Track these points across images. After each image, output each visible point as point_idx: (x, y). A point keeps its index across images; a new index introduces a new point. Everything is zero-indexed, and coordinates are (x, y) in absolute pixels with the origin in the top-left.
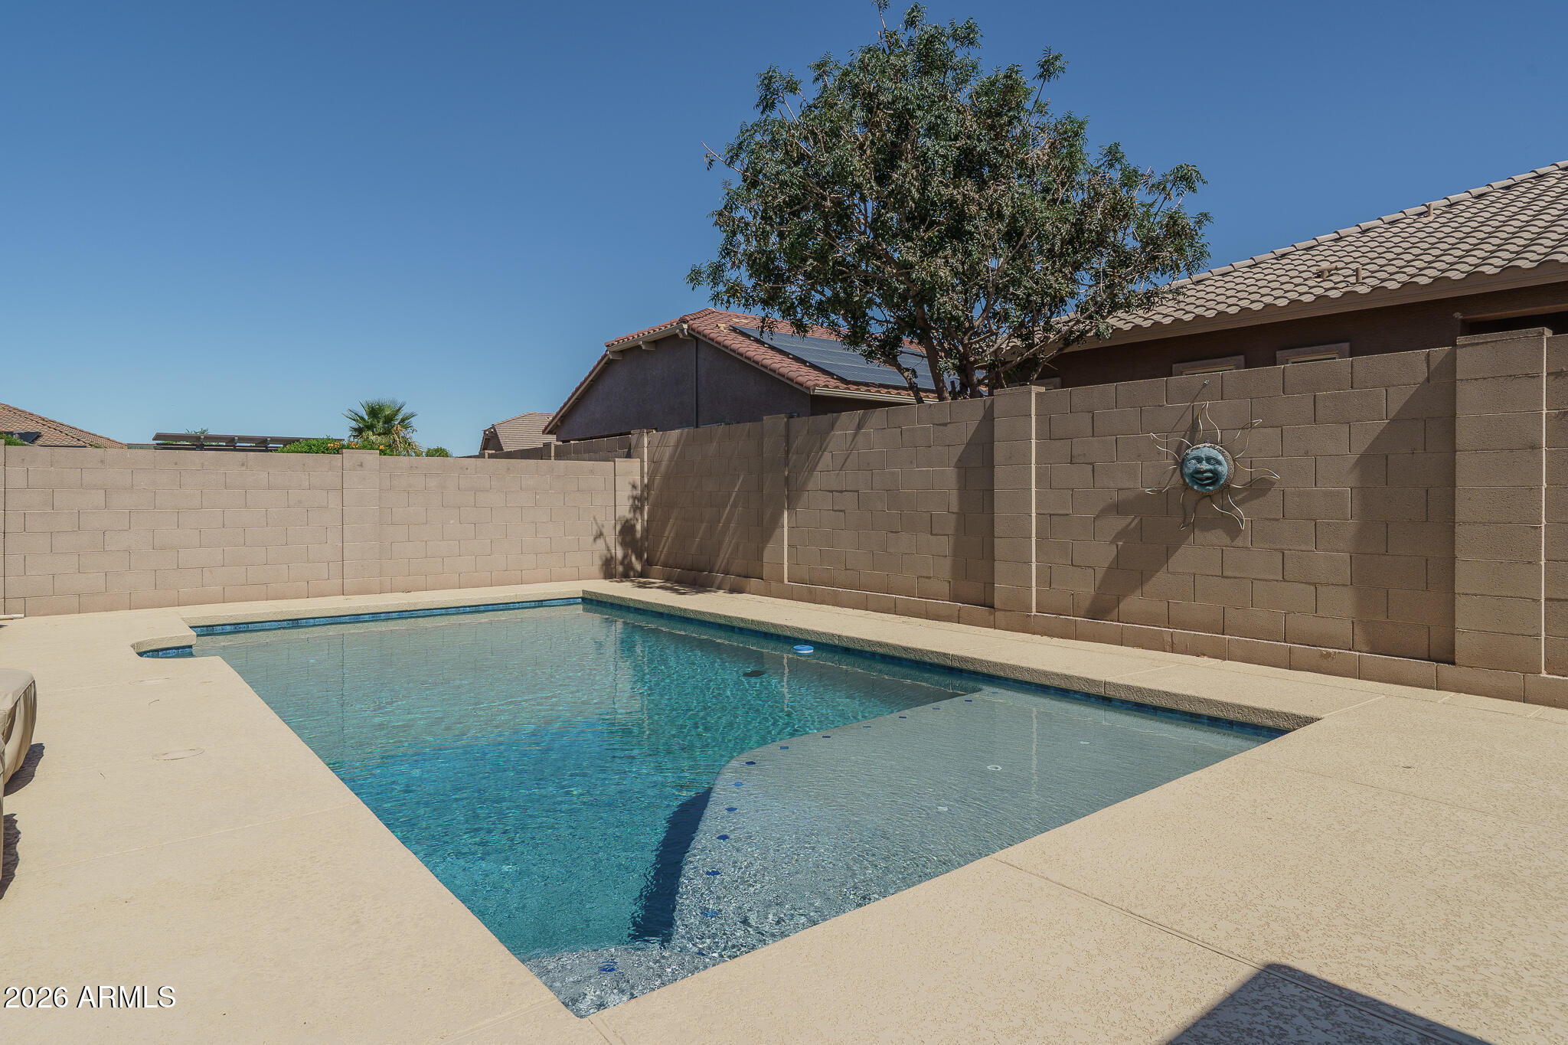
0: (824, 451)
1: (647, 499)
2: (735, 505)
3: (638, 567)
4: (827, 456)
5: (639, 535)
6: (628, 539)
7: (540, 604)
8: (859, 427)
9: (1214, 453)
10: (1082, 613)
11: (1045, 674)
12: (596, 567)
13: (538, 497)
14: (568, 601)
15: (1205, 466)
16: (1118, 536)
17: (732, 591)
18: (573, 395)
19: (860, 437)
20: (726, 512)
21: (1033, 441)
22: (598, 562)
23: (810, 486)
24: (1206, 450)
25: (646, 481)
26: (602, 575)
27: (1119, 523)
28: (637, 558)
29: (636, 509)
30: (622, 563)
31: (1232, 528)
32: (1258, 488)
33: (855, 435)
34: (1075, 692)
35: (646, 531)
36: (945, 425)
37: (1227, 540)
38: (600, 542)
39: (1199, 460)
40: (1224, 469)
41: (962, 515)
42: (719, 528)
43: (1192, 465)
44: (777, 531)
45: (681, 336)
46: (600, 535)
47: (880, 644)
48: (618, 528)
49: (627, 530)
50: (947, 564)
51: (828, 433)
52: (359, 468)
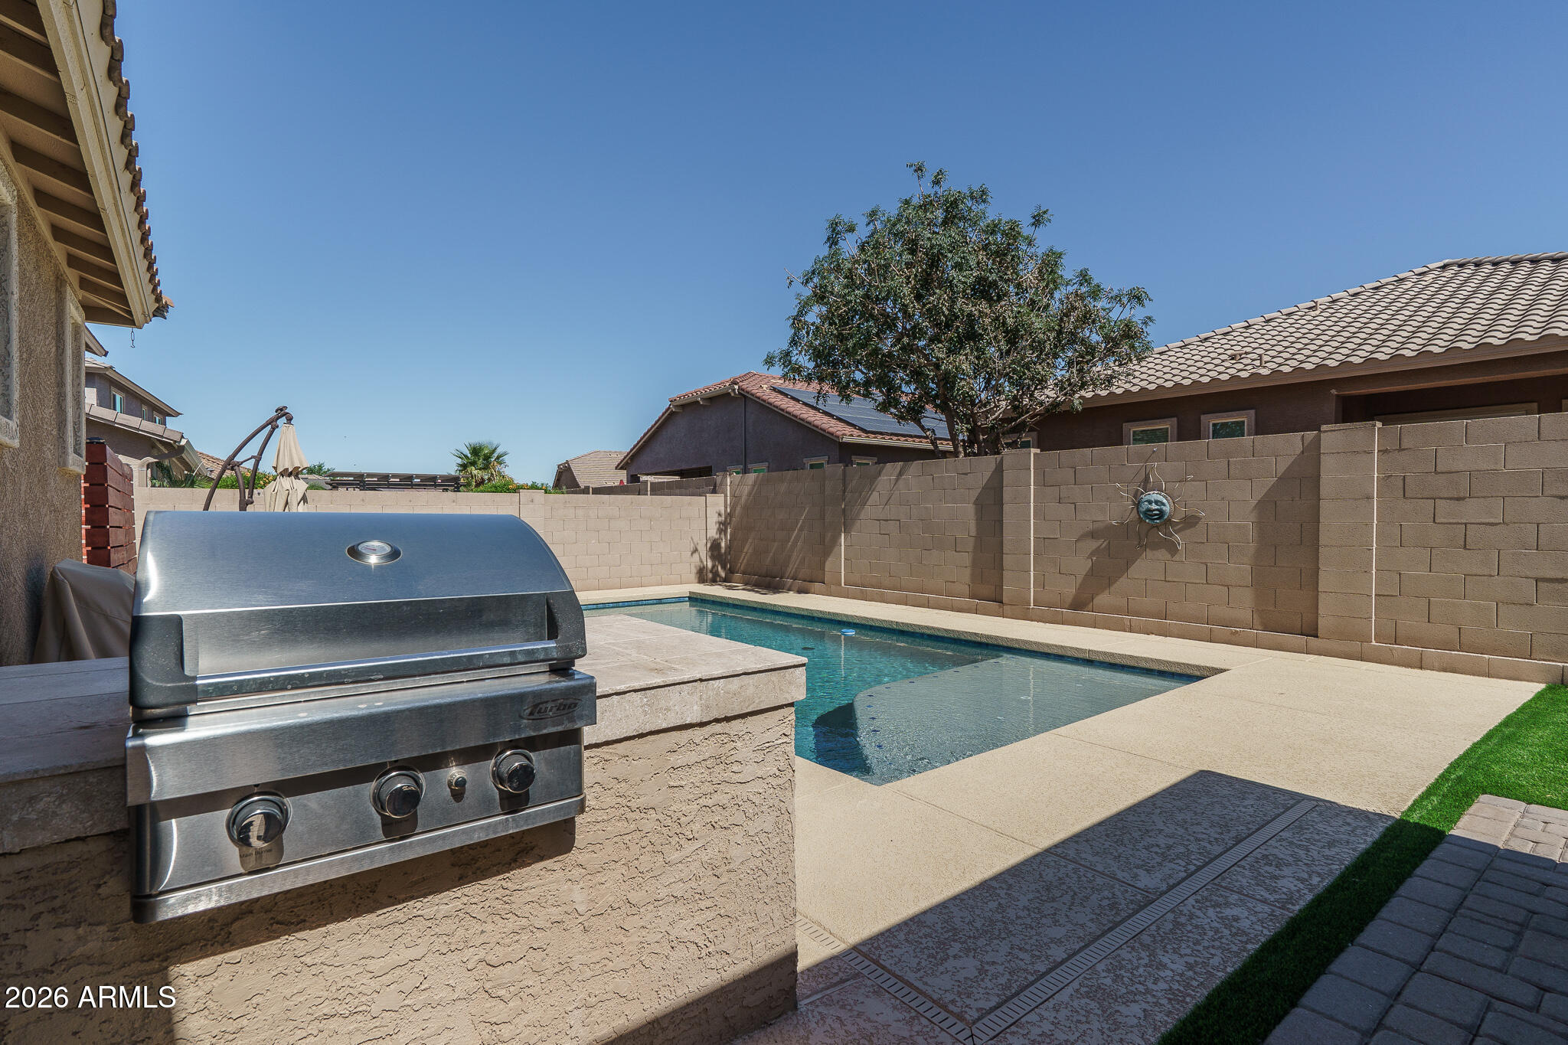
0: (873, 491)
1: (730, 523)
2: (801, 530)
3: (723, 574)
4: (875, 494)
5: (723, 551)
6: (716, 553)
7: (659, 601)
8: (900, 474)
9: (1160, 498)
10: (1067, 606)
11: (1048, 645)
12: (693, 576)
13: (652, 523)
14: (679, 600)
15: (1154, 506)
16: (1092, 554)
17: (799, 592)
18: (641, 439)
19: (901, 482)
20: (794, 535)
21: (1032, 487)
22: (694, 571)
23: (862, 516)
24: (1154, 496)
25: (729, 510)
26: (697, 581)
27: (1094, 544)
28: (722, 568)
29: (722, 530)
30: (711, 571)
31: (1173, 549)
32: (1190, 521)
33: (897, 480)
34: (1069, 657)
35: (729, 547)
36: (966, 474)
37: (1169, 556)
38: (696, 555)
39: (1150, 502)
40: (1167, 509)
41: (979, 538)
42: (789, 546)
43: (1145, 506)
44: (836, 549)
45: (733, 395)
46: (696, 550)
47: (928, 627)
48: (709, 545)
49: (715, 547)
50: (968, 572)
51: (876, 478)
52: (531, 503)
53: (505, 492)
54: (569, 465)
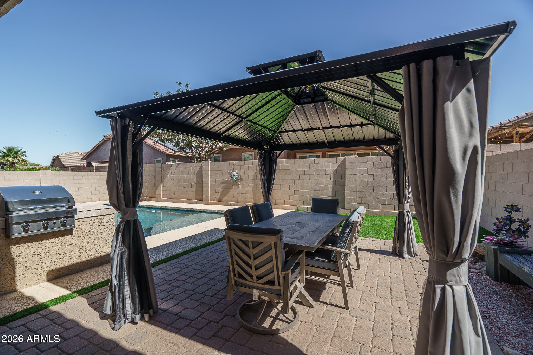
2: (149, 182)
4: (170, 172)
8: (177, 166)
9: (236, 174)
10: (217, 201)
11: (208, 210)
15: (234, 176)
16: (223, 187)
17: (148, 201)
18: (92, 149)
19: (177, 169)
20: (146, 184)
21: (209, 171)
23: (167, 178)
24: (234, 174)
27: (223, 185)
31: (238, 186)
32: (242, 179)
34: (213, 212)
36: (194, 167)
37: (238, 188)
39: (234, 175)
40: (237, 177)
41: (197, 184)
43: (233, 176)
44: (159, 188)
47: (181, 208)
50: (194, 193)
51: (170, 168)
52: (45, 175)
53: (33, 171)
54: (58, 157)
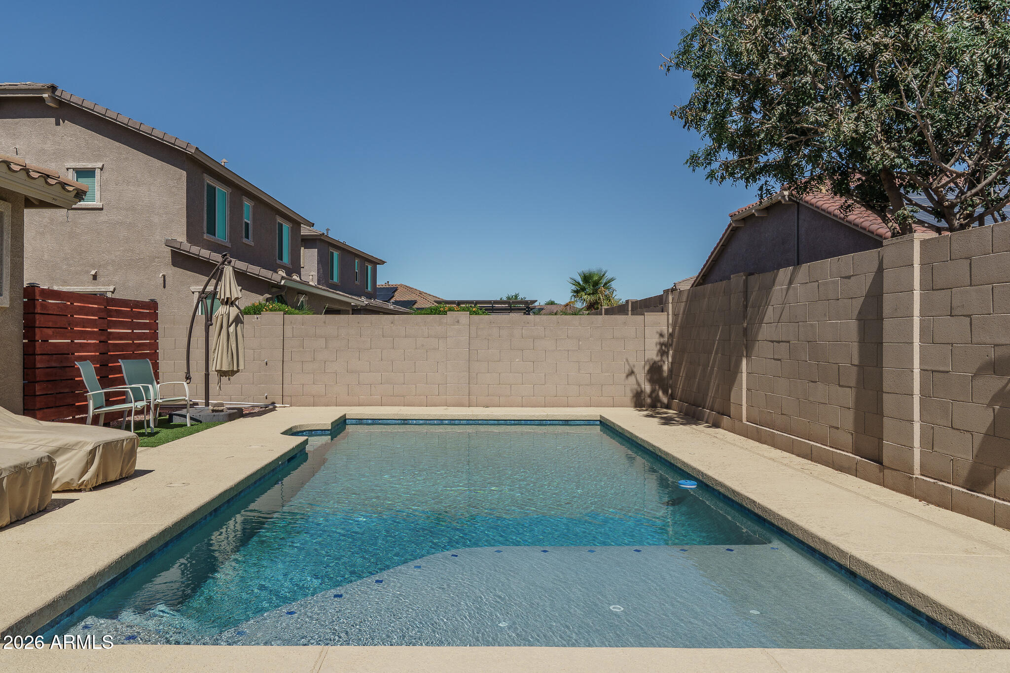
0: (768, 305)
1: (671, 345)
2: (716, 353)
3: (665, 400)
4: (770, 308)
5: (665, 374)
6: (655, 377)
7: (566, 423)
8: (791, 282)
10: (960, 482)
12: (628, 397)
13: (580, 343)
14: (589, 423)
20: (712, 357)
21: (917, 294)
22: (630, 395)
23: (760, 337)
25: (670, 330)
26: (633, 404)
27: (996, 384)
28: (663, 393)
29: (663, 353)
30: (650, 396)
33: (788, 289)
35: (671, 371)
38: (632, 379)
41: (861, 368)
42: (708, 371)
44: (740, 376)
46: (631, 373)
48: (647, 368)
49: (654, 370)
51: (771, 289)
53: (435, 314)
